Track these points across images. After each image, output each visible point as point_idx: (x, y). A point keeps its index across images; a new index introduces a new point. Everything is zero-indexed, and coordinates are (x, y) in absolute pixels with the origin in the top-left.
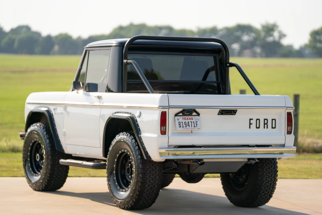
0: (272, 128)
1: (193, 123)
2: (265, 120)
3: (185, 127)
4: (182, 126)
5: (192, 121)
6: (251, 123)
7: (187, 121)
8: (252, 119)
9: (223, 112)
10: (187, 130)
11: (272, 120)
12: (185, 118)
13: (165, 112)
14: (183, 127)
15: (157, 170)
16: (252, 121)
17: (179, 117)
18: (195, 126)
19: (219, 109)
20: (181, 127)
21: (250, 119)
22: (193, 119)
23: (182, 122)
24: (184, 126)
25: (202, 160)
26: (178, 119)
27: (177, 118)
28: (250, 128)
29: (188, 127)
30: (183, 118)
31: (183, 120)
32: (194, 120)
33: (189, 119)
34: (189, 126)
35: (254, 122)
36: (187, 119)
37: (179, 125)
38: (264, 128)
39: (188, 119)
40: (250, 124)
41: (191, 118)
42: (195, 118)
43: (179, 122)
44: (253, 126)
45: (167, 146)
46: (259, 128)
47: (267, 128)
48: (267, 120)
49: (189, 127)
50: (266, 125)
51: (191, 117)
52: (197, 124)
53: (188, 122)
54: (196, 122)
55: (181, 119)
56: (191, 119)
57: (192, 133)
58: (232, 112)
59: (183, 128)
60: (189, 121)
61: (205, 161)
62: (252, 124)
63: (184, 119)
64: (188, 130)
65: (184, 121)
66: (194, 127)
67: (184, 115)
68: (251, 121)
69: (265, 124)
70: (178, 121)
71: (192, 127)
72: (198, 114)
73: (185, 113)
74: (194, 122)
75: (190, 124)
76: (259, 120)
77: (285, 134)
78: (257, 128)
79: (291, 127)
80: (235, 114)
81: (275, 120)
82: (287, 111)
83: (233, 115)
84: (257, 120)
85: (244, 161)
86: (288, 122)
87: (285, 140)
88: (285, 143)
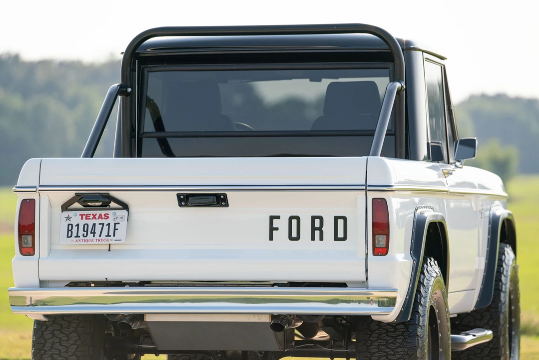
0: (336, 238)
1: (106, 228)
2: (313, 218)
3: (81, 236)
4: (75, 234)
5: (106, 222)
6: (275, 226)
7: (90, 223)
8: (278, 217)
9: (186, 199)
10: (85, 243)
11: (336, 219)
12: (87, 215)
13: (33, 201)
14: (77, 236)
15: (71, 342)
16: (276, 223)
17: (71, 214)
18: (111, 233)
19: (176, 193)
20: (71, 236)
21: (272, 218)
22: (108, 218)
23: (78, 225)
24: (81, 232)
25: (140, 317)
26: (68, 218)
27: (66, 214)
28: (271, 238)
29: (90, 236)
30: (82, 215)
31: (82, 219)
32: (111, 221)
33: (97, 217)
34: (94, 233)
35: (282, 225)
36: (91, 217)
37: (68, 230)
38: (313, 239)
39: (94, 217)
40: (272, 229)
41: (105, 215)
42: (114, 215)
43: (69, 225)
44: (282, 233)
45: (37, 283)
46: (298, 238)
47: (321, 239)
48: (321, 218)
49: (94, 236)
50: (317, 233)
51: (103, 212)
52: (115, 229)
53: (94, 225)
54: (115, 224)
55: (76, 218)
56: (103, 217)
57: (109, 250)
58: (219, 200)
59: (78, 239)
60: (97, 222)
61: (148, 319)
62: (277, 229)
63: (84, 217)
64: (89, 243)
65: (82, 223)
66: (108, 235)
67: (87, 207)
68: (275, 220)
69: (314, 229)
70: (68, 222)
71: (100, 236)
72: (125, 206)
73: (89, 204)
74: (109, 225)
75: (98, 228)
76: (298, 218)
77: (367, 255)
78: (291, 238)
79: (385, 237)
80: (227, 205)
81: (345, 219)
82: (372, 195)
83: (222, 206)
84: (291, 218)
85: (261, 321)
86: (374, 225)
87: (367, 271)
88: (367, 279)
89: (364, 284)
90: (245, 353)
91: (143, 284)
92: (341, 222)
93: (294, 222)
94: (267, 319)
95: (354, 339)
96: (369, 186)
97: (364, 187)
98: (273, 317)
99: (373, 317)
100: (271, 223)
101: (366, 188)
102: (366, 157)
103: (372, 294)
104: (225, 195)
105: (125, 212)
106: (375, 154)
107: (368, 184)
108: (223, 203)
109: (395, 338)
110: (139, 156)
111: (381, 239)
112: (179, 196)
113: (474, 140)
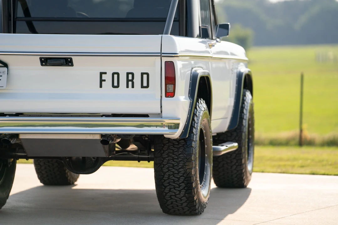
0: (142, 87)
2: (128, 74)
6: (103, 79)
8: (105, 73)
9: (46, 61)
11: (142, 74)
16: (104, 77)
19: (39, 57)
21: (101, 74)
25: (16, 136)
28: (101, 86)
35: (108, 78)
38: (128, 87)
40: (102, 81)
44: (108, 83)
46: (118, 86)
47: (133, 87)
48: (133, 74)
50: (130, 83)
58: (67, 62)
61: (21, 137)
62: (105, 80)
68: (103, 75)
69: (128, 81)
72: (5, 65)
76: (118, 74)
77: (161, 97)
78: (114, 86)
79: (173, 85)
80: (72, 65)
81: (148, 74)
82: (165, 60)
83: (69, 66)
84: (113, 74)
85: (94, 138)
86: (166, 78)
87: (161, 107)
88: (161, 112)
89: (160, 115)
90: (84, 158)
91: (18, 115)
92: (145, 76)
93: (116, 76)
94: (98, 137)
95: (153, 149)
96: (163, 53)
97: (160, 54)
98: (102, 136)
99: (165, 136)
100: (101, 77)
101: (161, 55)
102: (161, 35)
103: (165, 121)
104: (71, 59)
105: (5, 69)
106: (167, 33)
107: (162, 52)
108: (70, 64)
109: (178, 149)
110: (14, 32)
111: (171, 87)
112: (41, 59)
113: (228, 25)
